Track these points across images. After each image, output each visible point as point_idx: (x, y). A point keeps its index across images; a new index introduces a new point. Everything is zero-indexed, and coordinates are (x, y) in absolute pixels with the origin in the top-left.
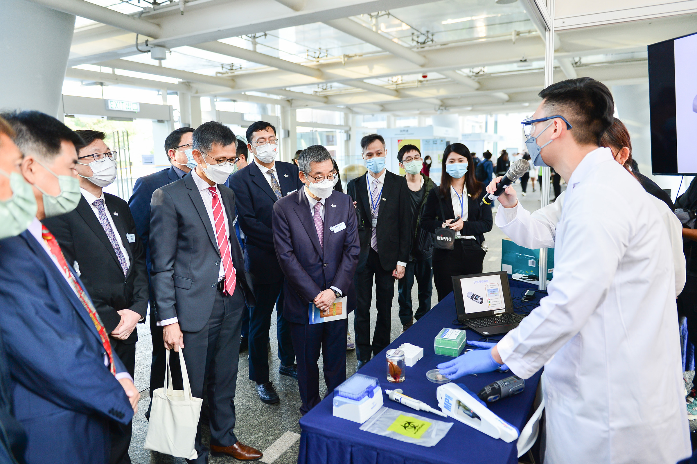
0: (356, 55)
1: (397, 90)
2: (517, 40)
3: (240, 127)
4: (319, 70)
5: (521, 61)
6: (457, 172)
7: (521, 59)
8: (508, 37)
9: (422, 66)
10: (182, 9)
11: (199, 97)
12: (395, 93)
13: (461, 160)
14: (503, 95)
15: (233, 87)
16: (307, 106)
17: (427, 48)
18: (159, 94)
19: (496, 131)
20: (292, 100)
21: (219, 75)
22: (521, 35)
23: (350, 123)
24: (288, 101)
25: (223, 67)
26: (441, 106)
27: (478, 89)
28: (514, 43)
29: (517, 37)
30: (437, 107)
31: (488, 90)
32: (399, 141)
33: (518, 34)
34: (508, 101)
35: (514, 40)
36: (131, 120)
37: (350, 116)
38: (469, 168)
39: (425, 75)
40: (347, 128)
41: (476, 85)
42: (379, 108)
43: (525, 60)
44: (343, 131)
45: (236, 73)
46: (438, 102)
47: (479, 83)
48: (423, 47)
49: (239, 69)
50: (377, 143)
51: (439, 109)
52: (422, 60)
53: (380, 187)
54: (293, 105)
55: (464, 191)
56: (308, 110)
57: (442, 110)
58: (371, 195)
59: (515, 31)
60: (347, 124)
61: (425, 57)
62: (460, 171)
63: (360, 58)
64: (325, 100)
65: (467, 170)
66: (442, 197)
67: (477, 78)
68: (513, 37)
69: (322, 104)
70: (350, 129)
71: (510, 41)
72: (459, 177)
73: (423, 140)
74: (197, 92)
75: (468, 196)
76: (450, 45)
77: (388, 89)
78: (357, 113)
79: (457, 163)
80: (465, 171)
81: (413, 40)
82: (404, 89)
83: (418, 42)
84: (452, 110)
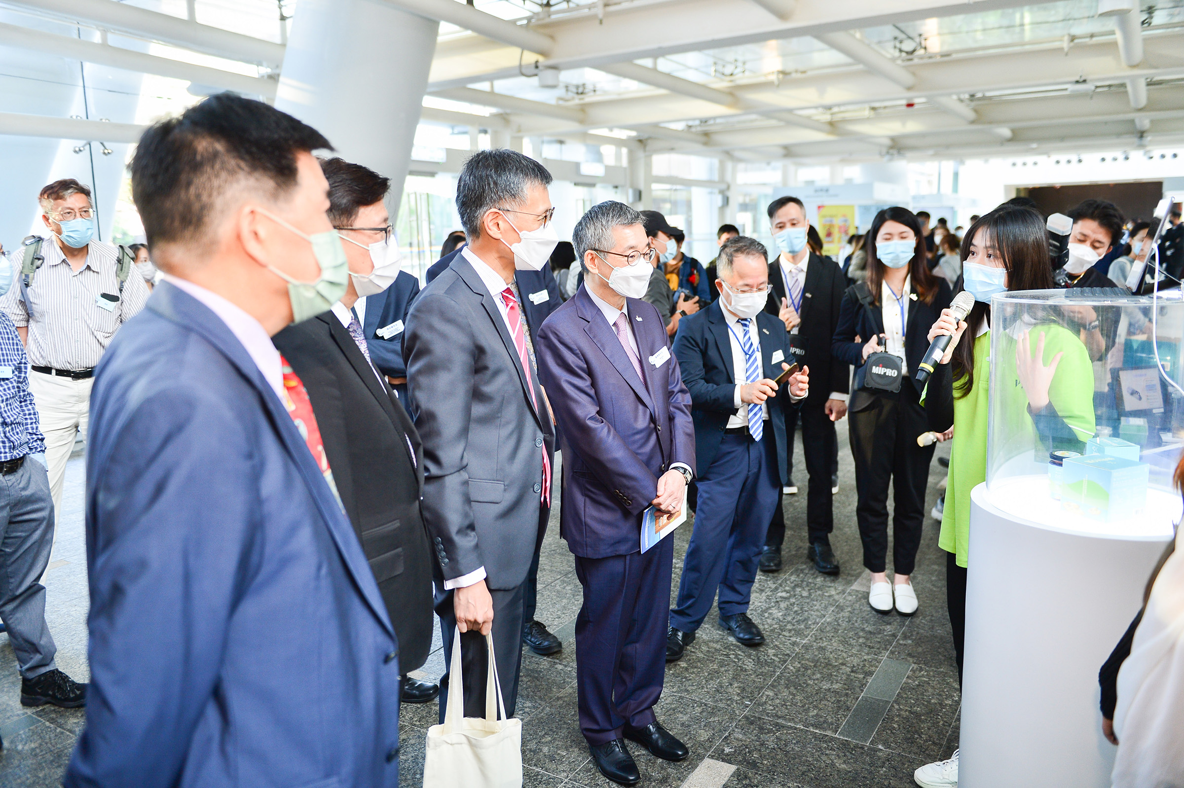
0: (796, 71)
1: (831, 124)
2: (1070, 48)
3: (572, 185)
4: (731, 94)
5: (1077, 82)
6: (898, 256)
7: (1077, 78)
8: (1057, 45)
9: (909, 89)
10: (600, 16)
11: (521, 138)
12: (828, 127)
13: (904, 235)
14: (1006, 132)
15: (582, 122)
16: (672, 149)
17: (916, 61)
18: (453, 133)
19: (955, 189)
20: (650, 138)
21: (561, 102)
22: (1076, 41)
23: (728, 177)
24: (640, 141)
25: (567, 90)
26: (892, 147)
27: (973, 122)
28: (1067, 54)
29: (1072, 44)
30: (884, 150)
31: (990, 123)
32: (819, 207)
33: (1073, 38)
34: (1010, 140)
35: (1066, 50)
36: (432, 174)
37: (729, 165)
38: (917, 250)
39: (911, 102)
40: (724, 186)
41: (972, 115)
42: (781, 151)
43: (1084, 81)
44: (716, 191)
45: (588, 99)
46: (888, 142)
47: (976, 111)
48: (911, 60)
49: (592, 93)
50: (791, 207)
51: (888, 153)
52: (908, 79)
53: (802, 278)
54: (648, 148)
55: (906, 291)
56: (674, 157)
57: (892, 155)
58: (790, 290)
59: (1069, 35)
60: (722, 180)
61: (914, 74)
62: (902, 255)
63: (803, 76)
64: (704, 139)
65: (915, 252)
66: (869, 299)
67: (973, 104)
68: (1065, 44)
69: (699, 147)
70: (728, 188)
71: (1061, 49)
72: (900, 266)
73: (860, 206)
74: (519, 130)
75: (910, 299)
76: (954, 56)
77: (817, 121)
78: (740, 160)
79: (896, 241)
80: (909, 254)
81: (895, 47)
82: (844, 121)
83: (901, 51)
84: (909, 154)
